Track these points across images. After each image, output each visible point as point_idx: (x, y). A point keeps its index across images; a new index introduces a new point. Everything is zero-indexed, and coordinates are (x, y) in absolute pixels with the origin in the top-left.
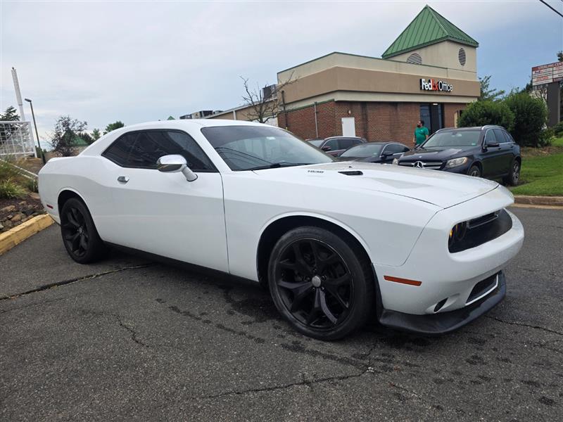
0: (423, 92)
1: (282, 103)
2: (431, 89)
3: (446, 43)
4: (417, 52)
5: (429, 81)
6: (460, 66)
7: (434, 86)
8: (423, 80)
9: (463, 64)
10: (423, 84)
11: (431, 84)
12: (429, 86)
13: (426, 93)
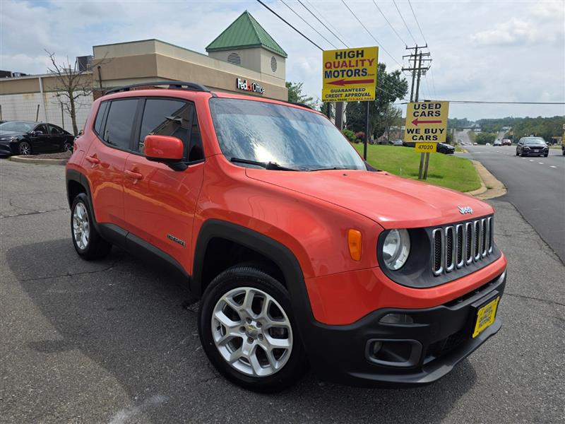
0: (238, 91)
1: (98, 79)
2: (246, 88)
3: (261, 50)
4: (237, 52)
5: (245, 82)
6: (272, 73)
7: (249, 87)
8: (239, 80)
9: (274, 70)
10: (239, 83)
11: (246, 84)
12: (244, 86)
13: (242, 92)
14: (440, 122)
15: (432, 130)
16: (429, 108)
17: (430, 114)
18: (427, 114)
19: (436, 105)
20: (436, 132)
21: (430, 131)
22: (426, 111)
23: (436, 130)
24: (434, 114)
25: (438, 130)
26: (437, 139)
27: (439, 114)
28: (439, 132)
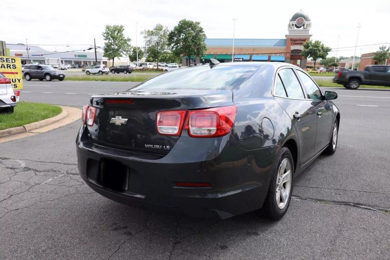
14: (17, 73)
15: (12, 79)
16: (7, 62)
17: (8, 66)
18: (6, 67)
19: (12, 59)
20: (15, 81)
21: (11, 81)
22: (5, 64)
23: (15, 79)
24: (11, 67)
25: (17, 80)
26: (17, 87)
27: (16, 68)
28: (17, 81)
